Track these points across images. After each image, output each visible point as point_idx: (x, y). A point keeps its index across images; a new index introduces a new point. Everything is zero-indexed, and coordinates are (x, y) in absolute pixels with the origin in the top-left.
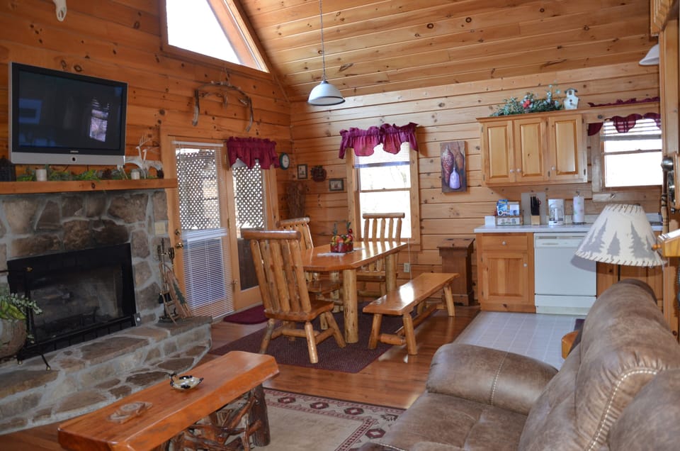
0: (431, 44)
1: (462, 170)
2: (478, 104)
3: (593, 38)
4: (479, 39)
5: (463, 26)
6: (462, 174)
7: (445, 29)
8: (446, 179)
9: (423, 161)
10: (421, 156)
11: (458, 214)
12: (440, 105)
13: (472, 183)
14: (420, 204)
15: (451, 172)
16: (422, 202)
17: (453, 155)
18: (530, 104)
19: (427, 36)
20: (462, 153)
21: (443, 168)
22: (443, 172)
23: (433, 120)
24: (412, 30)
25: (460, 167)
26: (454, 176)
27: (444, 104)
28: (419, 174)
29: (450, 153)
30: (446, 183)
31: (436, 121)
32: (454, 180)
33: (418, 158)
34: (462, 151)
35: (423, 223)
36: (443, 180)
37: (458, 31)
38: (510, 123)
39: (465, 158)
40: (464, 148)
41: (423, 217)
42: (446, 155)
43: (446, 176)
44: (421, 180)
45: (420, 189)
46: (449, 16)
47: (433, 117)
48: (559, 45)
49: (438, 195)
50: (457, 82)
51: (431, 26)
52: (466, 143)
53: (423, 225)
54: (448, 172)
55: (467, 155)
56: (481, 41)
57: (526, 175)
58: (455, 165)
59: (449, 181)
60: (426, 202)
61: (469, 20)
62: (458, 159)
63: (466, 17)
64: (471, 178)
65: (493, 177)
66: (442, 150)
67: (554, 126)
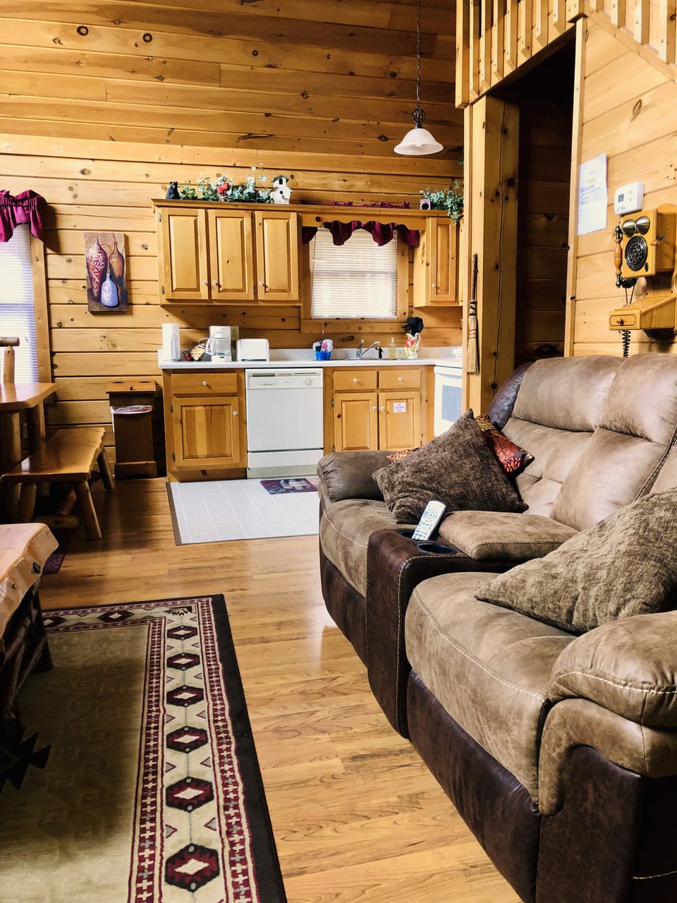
0: (78, 63)
1: (121, 277)
2: (144, 179)
3: (310, 111)
4: (158, 74)
5: (136, 45)
6: (121, 285)
7: (105, 41)
8: (95, 291)
9: (53, 259)
10: (49, 251)
11: (114, 346)
12: (83, 172)
13: (136, 299)
14: (50, 328)
15: (103, 279)
16: (54, 325)
17: (105, 254)
18: (228, 189)
19: (72, 46)
20: (121, 251)
21: (89, 273)
22: (91, 279)
23: (71, 194)
24: (49, 29)
25: (117, 273)
26: (108, 286)
27: (89, 172)
28: (47, 279)
29: (101, 250)
30: (95, 297)
31: (75, 196)
32: (108, 294)
33: (46, 255)
34: (121, 249)
35: (55, 358)
36: (90, 291)
37: (127, 51)
38: (201, 213)
39: (126, 259)
40: (123, 244)
41: (55, 349)
42: (94, 252)
43: (95, 286)
44: (50, 289)
45: (49, 305)
46: (117, 22)
47: (71, 189)
48: (268, 111)
49: (82, 316)
50: (113, 140)
51: (83, 31)
52: (126, 238)
53: (55, 362)
54: (97, 280)
55: (128, 256)
56: (161, 78)
57: (225, 290)
58: (109, 270)
59: (100, 293)
60: (60, 326)
61: (148, 38)
62: (114, 261)
63: (143, 32)
64: (134, 291)
65: (178, 290)
66: (88, 243)
67: (262, 224)
